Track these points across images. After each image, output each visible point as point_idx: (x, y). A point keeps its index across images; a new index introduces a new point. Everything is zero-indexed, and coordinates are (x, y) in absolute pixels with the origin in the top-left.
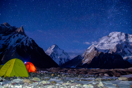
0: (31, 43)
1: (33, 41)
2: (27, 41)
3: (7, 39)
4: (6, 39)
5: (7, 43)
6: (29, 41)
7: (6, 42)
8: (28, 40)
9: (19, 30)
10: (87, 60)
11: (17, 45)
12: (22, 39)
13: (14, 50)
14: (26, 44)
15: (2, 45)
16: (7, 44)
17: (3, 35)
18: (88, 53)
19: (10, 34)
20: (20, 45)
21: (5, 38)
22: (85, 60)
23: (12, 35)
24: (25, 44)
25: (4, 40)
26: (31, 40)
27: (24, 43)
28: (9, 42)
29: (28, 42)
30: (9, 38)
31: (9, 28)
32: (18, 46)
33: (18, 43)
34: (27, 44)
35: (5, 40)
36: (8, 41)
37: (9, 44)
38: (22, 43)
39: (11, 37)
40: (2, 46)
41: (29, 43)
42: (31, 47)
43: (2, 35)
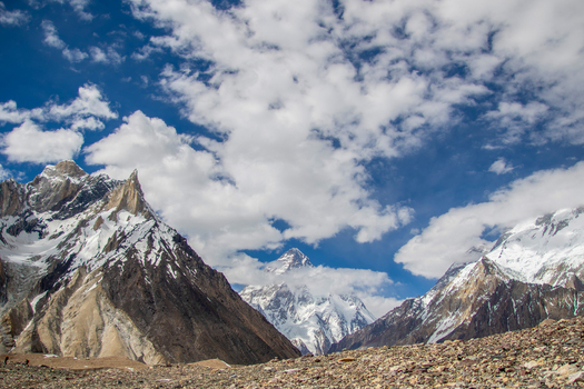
0: (170, 250)
1: (178, 239)
2: (151, 240)
3: (71, 236)
4: (63, 235)
5: (65, 253)
6: (162, 241)
7: (64, 248)
8: (157, 235)
9: (122, 191)
10: (449, 325)
11: (108, 261)
12: (130, 234)
13: (95, 286)
14: (146, 257)
15: (48, 260)
16: (68, 257)
17: (56, 217)
18: (454, 288)
19: (82, 209)
20: (119, 262)
21: (59, 230)
23: (92, 217)
24: (141, 256)
25: (54, 237)
26: (173, 234)
27: (136, 251)
28: (75, 250)
29: (158, 248)
30: (77, 231)
31: (78, 182)
32: (112, 264)
33: (113, 252)
34: (152, 257)
35: (61, 238)
36: (71, 241)
37: (74, 256)
38: (132, 251)
39: (83, 223)
40: (46, 266)
41: (159, 251)
42: (169, 266)
43: (50, 216)
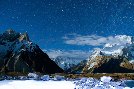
0: (35, 49)
2: (31, 47)
3: (12, 45)
6: (34, 47)
7: (11, 48)
8: (32, 45)
9: (24, 36)
10: (93, 65)
12: (26, 45)
13: (19, 56)
14: (30, 50)
16: (12, 50)
18: (94, 57)
19: (14, 40)
20: (24, 51)
21: (9, 44)
22: (90, 64)
23: (17, 41)
25: (8, 46)
26: (36, 45)
27: (28, 49)
28: (14, 48)
31: (13, 34)
32: (22, 52)
34: (31, 50)
35: (10, 46)
36: (12, 47)
39: (15, 43)
40: (7, 52)
41: (33, 49)
42: (35, 52)
43: (7, 41)
